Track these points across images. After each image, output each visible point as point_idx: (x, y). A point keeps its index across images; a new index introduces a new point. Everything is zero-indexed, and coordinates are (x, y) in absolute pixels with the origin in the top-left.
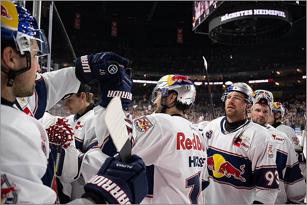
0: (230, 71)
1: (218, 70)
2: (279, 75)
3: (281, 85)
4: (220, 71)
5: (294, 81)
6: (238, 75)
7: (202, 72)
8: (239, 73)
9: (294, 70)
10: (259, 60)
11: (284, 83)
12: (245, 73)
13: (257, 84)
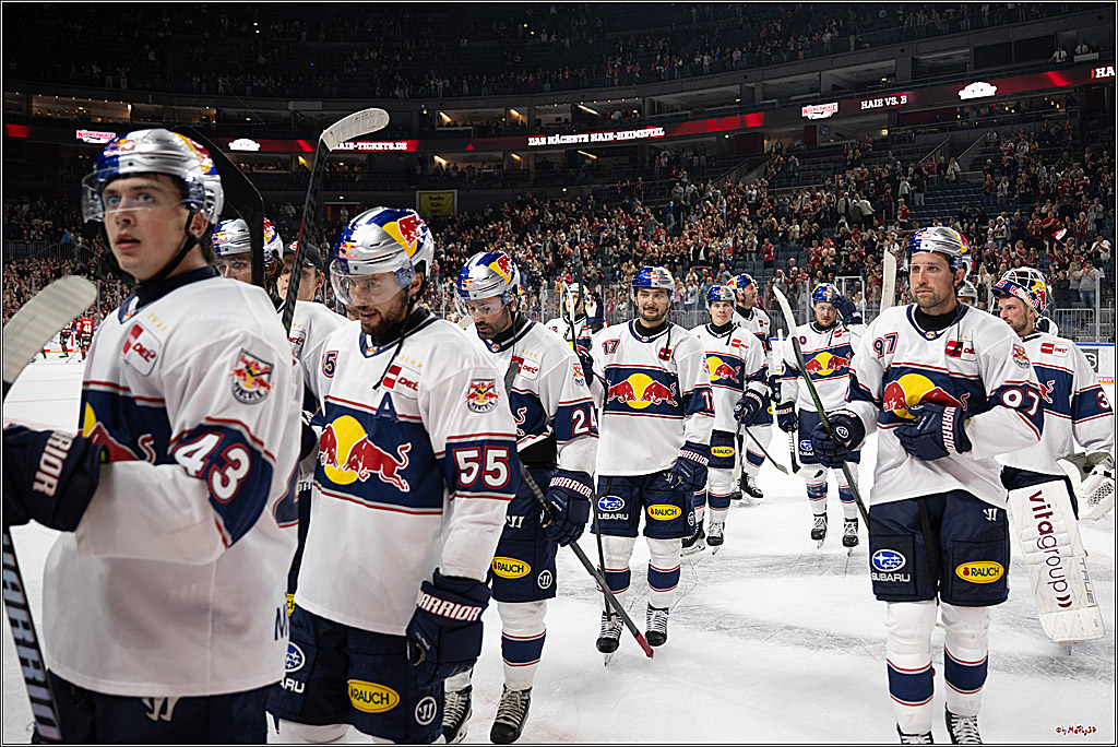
0: (248, 88)
1: (196, 80)
2: (448, 125)
3: (456, 168)
4: (204, 86)
5: (500, 155)
6: (283, 113)
7: (117, 84)
8: (291, 105)
9: (501, 111)
10: (374, 55)
11: (465, 160)
12: (319, 105)
13: (363, 158)
